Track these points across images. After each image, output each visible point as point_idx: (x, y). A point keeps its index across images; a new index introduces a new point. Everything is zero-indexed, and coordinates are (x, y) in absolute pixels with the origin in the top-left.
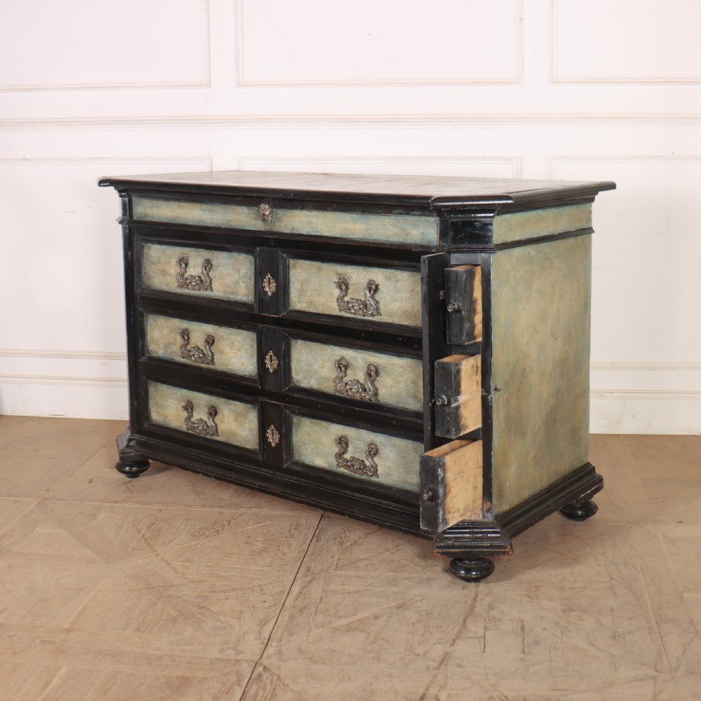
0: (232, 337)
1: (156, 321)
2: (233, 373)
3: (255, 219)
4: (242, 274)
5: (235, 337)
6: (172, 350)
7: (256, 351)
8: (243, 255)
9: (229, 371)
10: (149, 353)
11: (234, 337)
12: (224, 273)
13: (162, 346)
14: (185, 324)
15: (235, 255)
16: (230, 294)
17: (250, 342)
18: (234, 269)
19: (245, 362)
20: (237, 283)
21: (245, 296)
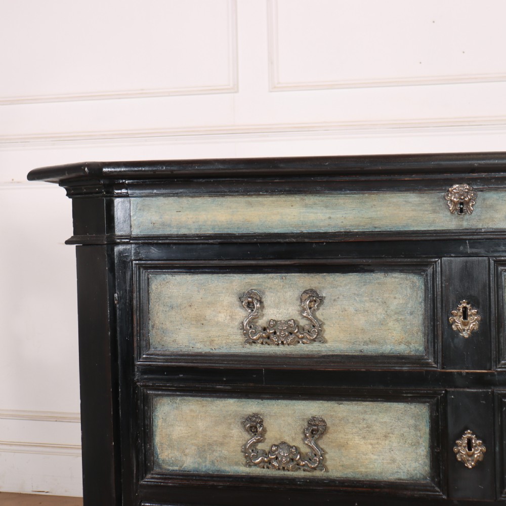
0: (367, 417)
1: (177, 408)
2: (369, 478)
3: (434, 211)
4: (392, 307)
5: (374, 417)
6: (217, 454)
7: (427, 436)
8: (396, 275)
9: (359, 477)
10: (159, 466)
11: (371, 418)
12: (351, 310)
13: (192, 450)
14: (252, 407)
15: (378, 277)
16: (366, 343)
17: (412, 422)
18: (372, 301)
19: (399, 456)
20: (382, 323)
21: (400, 343)
